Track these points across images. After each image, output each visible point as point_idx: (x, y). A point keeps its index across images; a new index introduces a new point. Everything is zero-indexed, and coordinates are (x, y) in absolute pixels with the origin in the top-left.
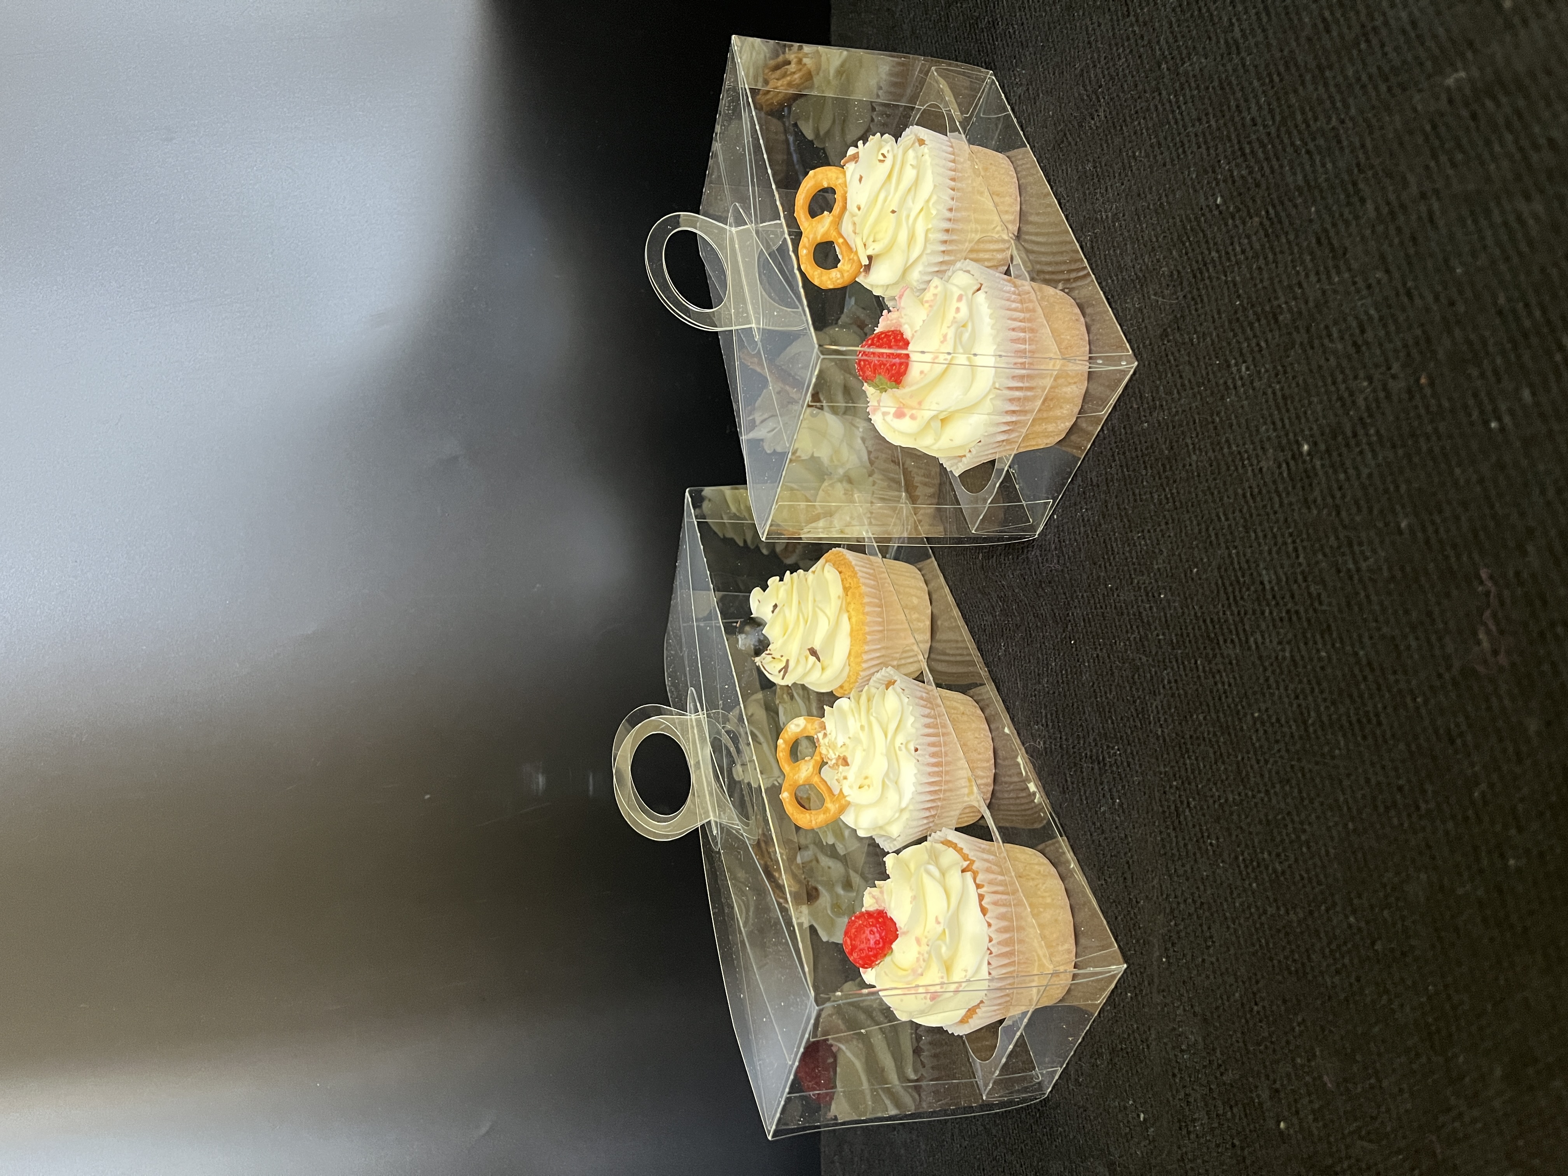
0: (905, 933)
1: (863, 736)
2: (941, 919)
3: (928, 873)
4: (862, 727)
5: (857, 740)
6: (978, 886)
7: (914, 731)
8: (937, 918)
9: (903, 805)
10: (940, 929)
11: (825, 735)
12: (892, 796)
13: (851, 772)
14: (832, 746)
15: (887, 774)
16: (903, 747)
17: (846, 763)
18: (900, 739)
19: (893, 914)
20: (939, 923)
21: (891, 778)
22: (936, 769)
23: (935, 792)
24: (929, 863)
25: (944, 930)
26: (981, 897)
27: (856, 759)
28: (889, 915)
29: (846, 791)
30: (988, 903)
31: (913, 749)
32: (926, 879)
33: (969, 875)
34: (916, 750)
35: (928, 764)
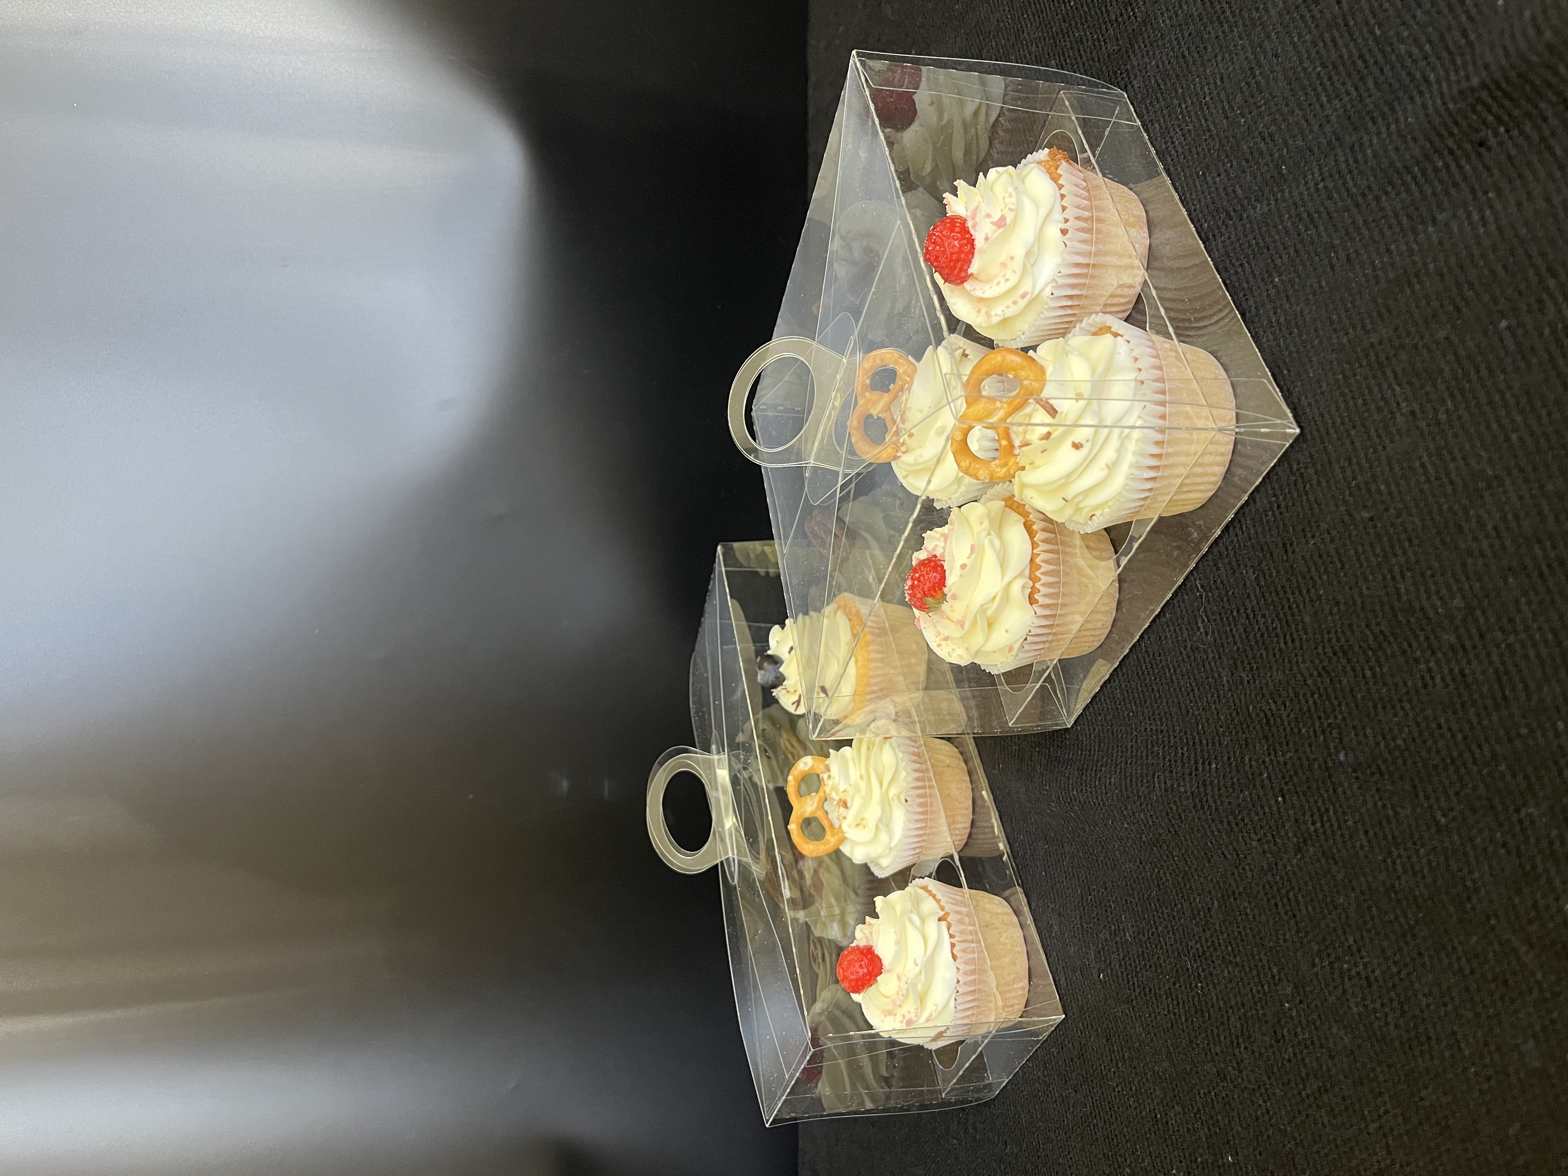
0: (888, 971)
1: (862, 785)
2: (919, 962)
3: (911, 921)
4: (861, 777)
5: (858, 789)
6: (951, 936)
7: (905, 784)
8: (915, 961)
9: (893, 845)
10: (917, 969)
11: (829, 777)
12: (884, 837)
13: (851, 814)
14: (834, 788)
15: (880, 820)
16: (895, 798)
17: (846, 806)
18: (893, 792)
19: (879, 951)
20: (917, 965)
21: (885, 822)
22: (922, 817)
23: (920, 835)
24: (911, 912)
25: (921, 972)
26: (953, 946)
27: (856, 804)
28: (876, 952)
29: (845, 828)
30: (958, 951)
31: (904, 801)
32: (909, 926)
33: (944, 924)
34: (906, 801)
35: (916, 813)
